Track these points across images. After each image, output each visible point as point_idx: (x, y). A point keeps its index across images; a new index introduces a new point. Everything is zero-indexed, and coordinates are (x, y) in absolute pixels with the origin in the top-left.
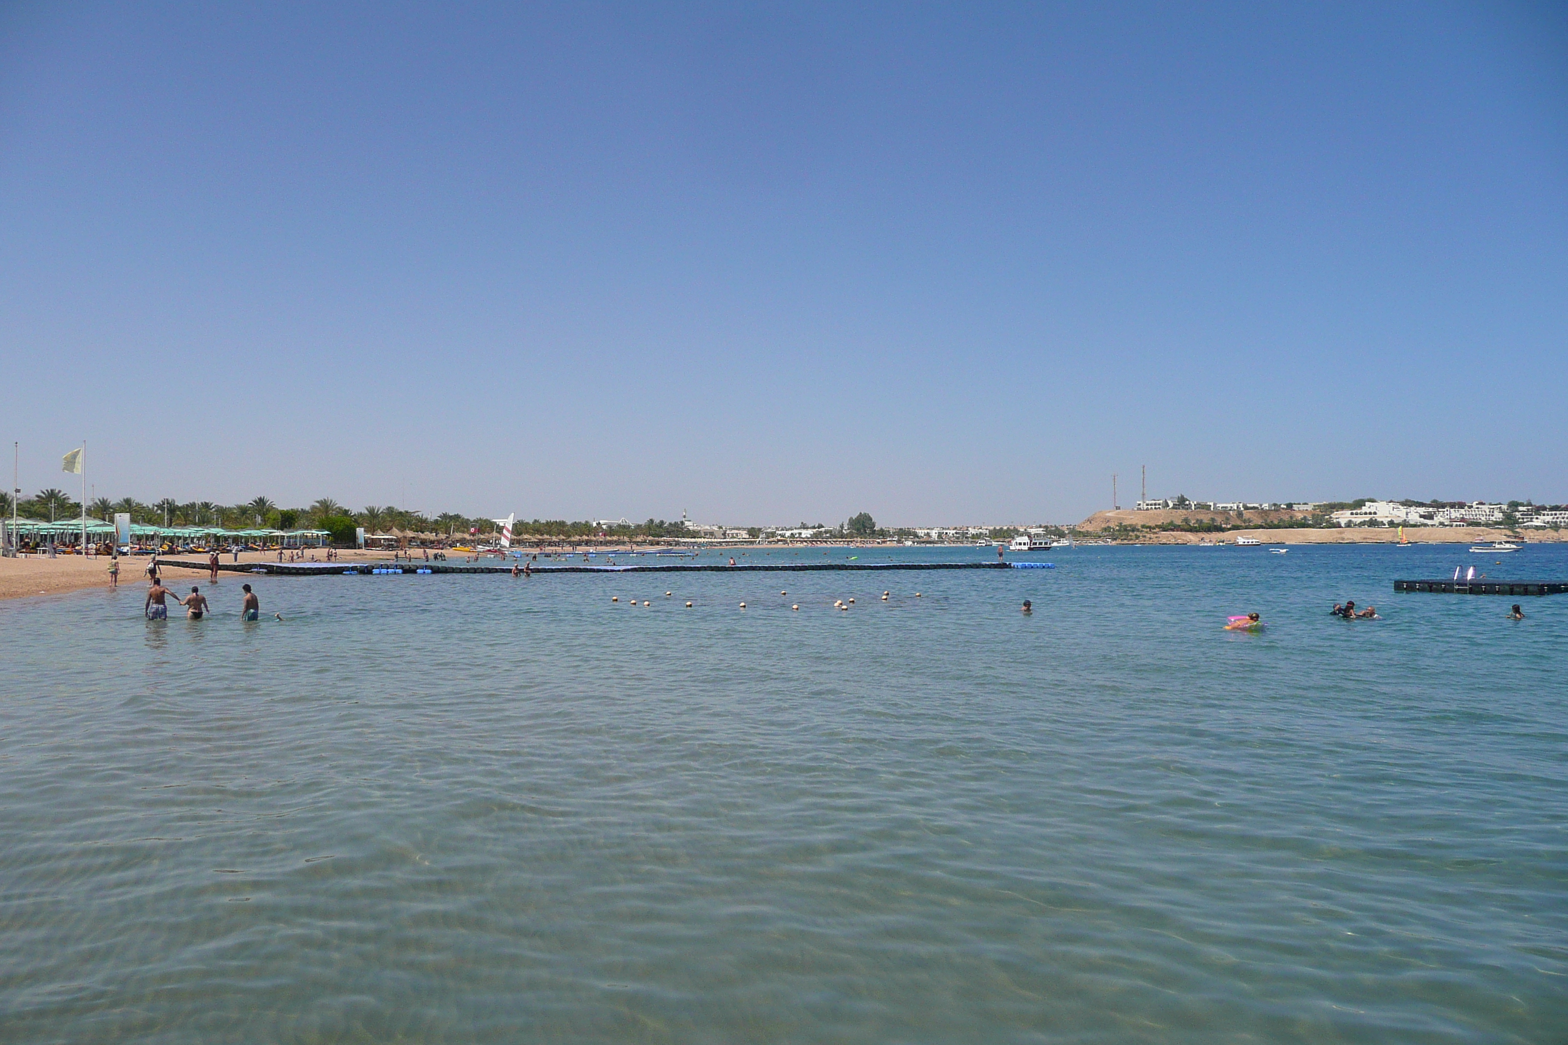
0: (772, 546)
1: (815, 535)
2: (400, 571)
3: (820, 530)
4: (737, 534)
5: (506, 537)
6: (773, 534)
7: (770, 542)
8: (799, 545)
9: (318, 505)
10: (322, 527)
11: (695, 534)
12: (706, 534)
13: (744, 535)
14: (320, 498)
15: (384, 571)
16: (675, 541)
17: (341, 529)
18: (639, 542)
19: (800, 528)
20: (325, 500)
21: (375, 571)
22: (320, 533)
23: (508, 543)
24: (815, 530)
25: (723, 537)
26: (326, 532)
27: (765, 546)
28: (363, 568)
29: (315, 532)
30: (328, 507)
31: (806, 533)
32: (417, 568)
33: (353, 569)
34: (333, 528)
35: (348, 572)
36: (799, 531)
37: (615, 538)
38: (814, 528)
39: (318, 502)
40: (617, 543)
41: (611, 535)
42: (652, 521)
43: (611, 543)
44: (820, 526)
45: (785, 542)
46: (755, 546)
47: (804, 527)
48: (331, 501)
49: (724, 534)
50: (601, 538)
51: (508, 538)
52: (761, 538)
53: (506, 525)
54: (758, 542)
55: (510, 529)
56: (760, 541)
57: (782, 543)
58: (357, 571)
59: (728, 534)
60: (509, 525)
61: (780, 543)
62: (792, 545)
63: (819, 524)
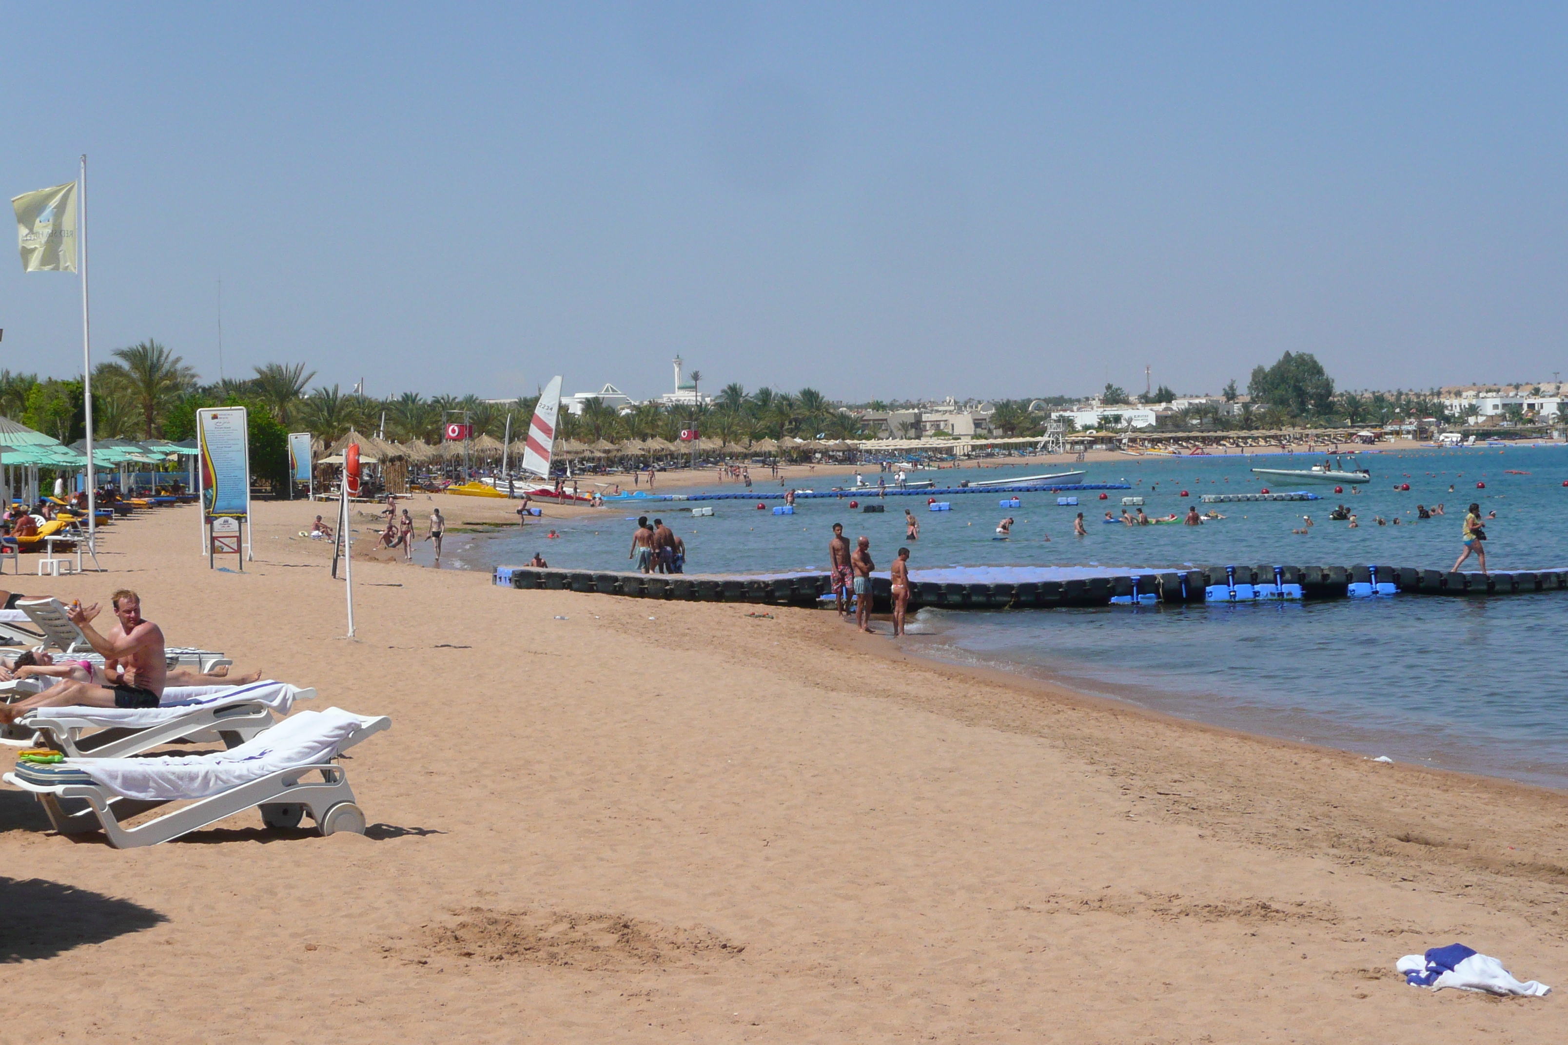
1: (1167, 422)
2: (1295, 590)
3: (1174, 405)
5: (539, 449)
8: (1153, 452)
9: (124, 363)
15: (1244, 591)
19: (1109, 401)
21: (1216, 593)
23: (547, 465)
24: (1158, 408)
27: (1065, 456)
28: (1174, 584)
30: (152, 369)
31: (1137, 417)
32: (1350, 578)
33: (1145, 584)
35: (1126, 600)
38: (1148, 399)
44: (1166, 396)
47: (1118, 397)
49: (918, 428)
51: (546, 450)
52: (1046, 435)
53: (539, 411)
54: (1039, 446)
55: (552, 422)
56: (1047, 442)
57: (1104, 447)
58: (1157, 592)
59: (928, 425)
60: (547, 412)
61: (1099, 446)
62: (1132, 454)
63: (1160, 390)
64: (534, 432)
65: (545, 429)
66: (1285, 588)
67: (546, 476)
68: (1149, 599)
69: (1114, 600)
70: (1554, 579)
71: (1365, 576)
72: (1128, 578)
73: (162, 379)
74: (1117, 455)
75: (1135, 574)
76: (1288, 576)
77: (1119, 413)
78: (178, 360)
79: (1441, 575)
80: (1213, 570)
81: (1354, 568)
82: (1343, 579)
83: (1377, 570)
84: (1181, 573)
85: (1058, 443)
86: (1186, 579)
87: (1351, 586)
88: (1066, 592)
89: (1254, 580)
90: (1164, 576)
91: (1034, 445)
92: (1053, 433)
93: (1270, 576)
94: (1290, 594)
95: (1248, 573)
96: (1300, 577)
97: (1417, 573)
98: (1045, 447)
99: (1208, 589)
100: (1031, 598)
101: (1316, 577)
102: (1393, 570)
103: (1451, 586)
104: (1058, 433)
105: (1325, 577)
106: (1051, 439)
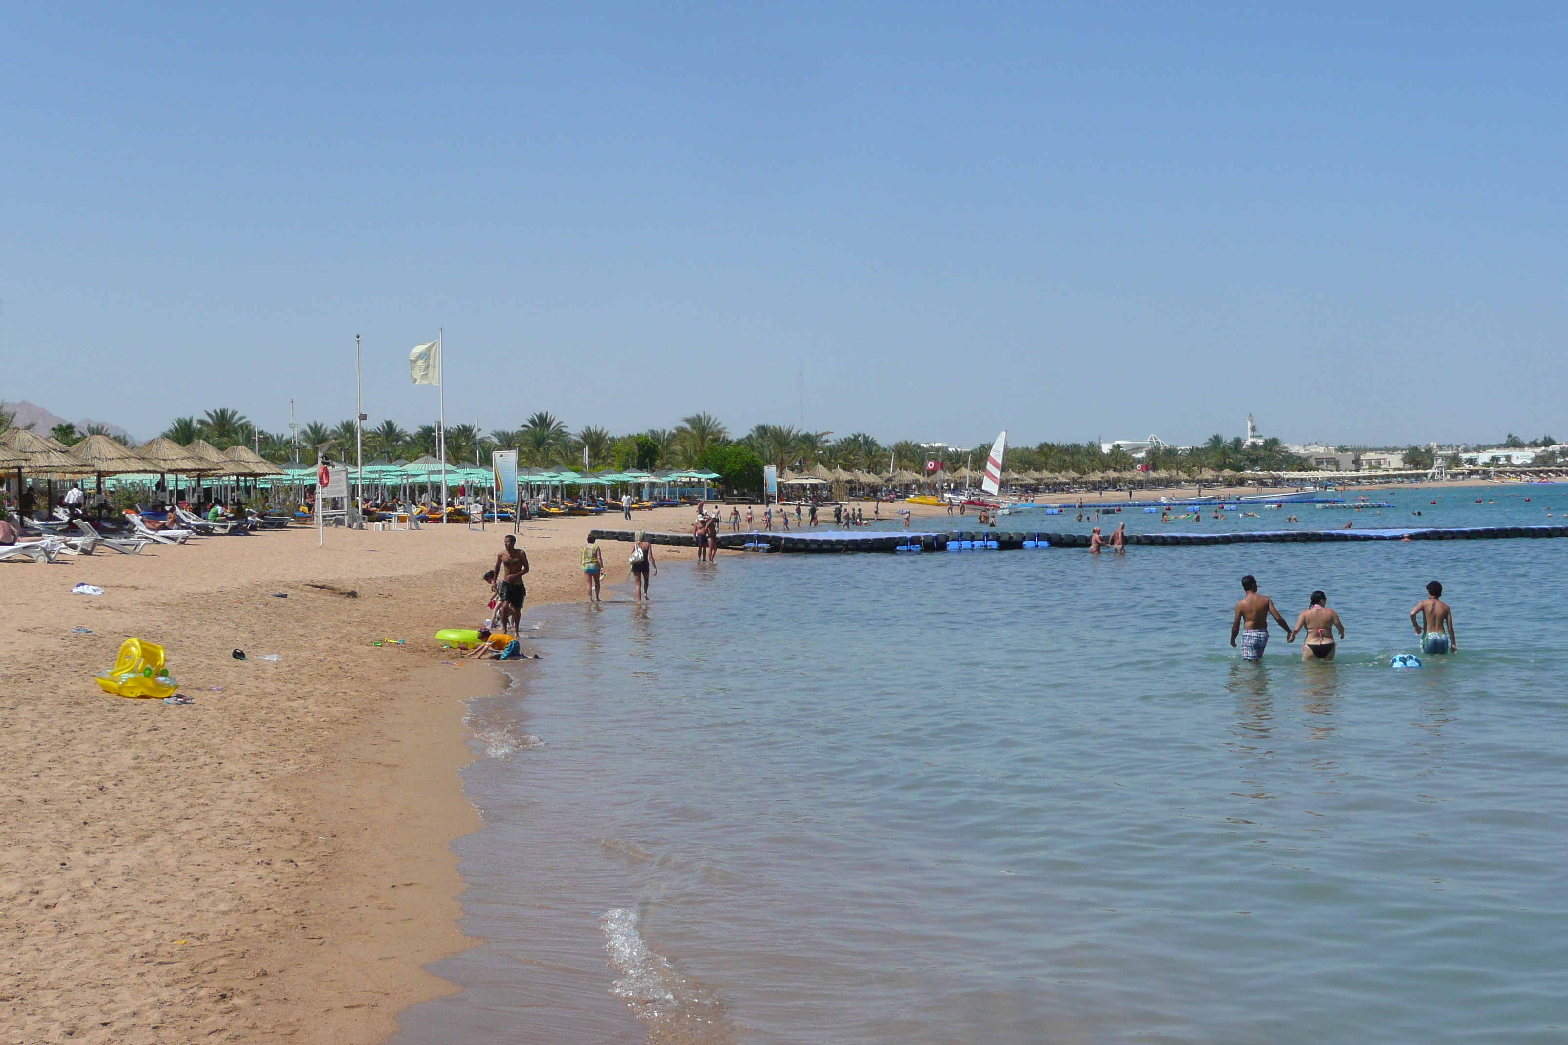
0: (1460, 483)
1: (1540, 460)
2: (994, 544)
3: (1551, 449)
4: (1378, 462)
5: (992, 477)
6: (1455, 461)
7: (1453, 476)
8: (1514, 481)
9: (688, 426)
10: (704, 466)
11: (1301, 464)
12: (1320, 462)
13: (1395, 461)
14: (691, 414)
15: (966, 544)
16: (1273, 477)
17: (737, 468)
18: (1207, 481)
19: (1507, 446)
20: (698, 416)
21: (952, 545)
22: (704, 477)
23: (997, 487)
24: (1539, 450)
25: (1353, 467)
26: (715, 475)
27: (1445, 483)
28: (930, 541)
29: (695, 475)
30: (704, 429)
31: (1522, 457)
32: (1024, 538)
33: (914, 541)
34: (723, 466)
35: (905, 548)
36: (1507, 452)
37: (1163, 474)
38: (1535, 444)
39: (687, 420)
40: (1167, 483)
41: (1155, 468)
42: (1217, 439)
43: (1157, 484)
44: (1548, 442)
45: (1486, 475)
46: (1426, 484)
47: (1514, 443)
48: (710, 419)
49: (1357, 464)
50: (1138, 474)
51: (996, 478)
52: (1434, 468)
53: (992, 454)
54: (1429, 476)
55: (1000, 461)
56: (1434, 474)
57: (1478, 477)
58: (921, 544)
59: (1364, 462)
60: (997, 454)
61: (1474, 476)
62: (1496, 482)
63: (1545, 438)
64: (989, 466)
65: (995, 464)
66: (989, 543)
67: (996, 494)
68: (917, 548)
69: (898, 548)
70: (1135, 539)
71: (1032, 537)
72: (906, 537)
73: (708, 434)
74: (1487, 482)
75: (909, 535)
76: (991, 537)
77: (1509, 454)
78: (719, 424)
79: (1074, 537)
80: (951, 533)
81: (1027, 534)
82: (1020, 539)
83: (1039, 535)
84: (934, 534)
85: (1442, 473)
86: (936, 538)
87: (1025, 543)
88: (872, 544)
89: (972, 539)
90: (925, 536)
91: (1426, 475)
92: (1438, 468)
93: (982, 537)
94: (991, 546)
95: (970, 535)
96: (997, 538)
97: (1061, 536)
98: (1433, 477)
99: (948, 543)
100: (854, 547)
101: (1006, 538)
102: (1048, 535)
103: (1079, 542)
104: (1442, 467)
105: (1011, 538)
106: (1437, 471)
